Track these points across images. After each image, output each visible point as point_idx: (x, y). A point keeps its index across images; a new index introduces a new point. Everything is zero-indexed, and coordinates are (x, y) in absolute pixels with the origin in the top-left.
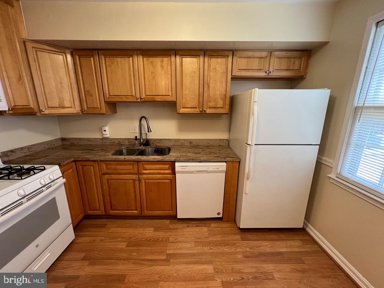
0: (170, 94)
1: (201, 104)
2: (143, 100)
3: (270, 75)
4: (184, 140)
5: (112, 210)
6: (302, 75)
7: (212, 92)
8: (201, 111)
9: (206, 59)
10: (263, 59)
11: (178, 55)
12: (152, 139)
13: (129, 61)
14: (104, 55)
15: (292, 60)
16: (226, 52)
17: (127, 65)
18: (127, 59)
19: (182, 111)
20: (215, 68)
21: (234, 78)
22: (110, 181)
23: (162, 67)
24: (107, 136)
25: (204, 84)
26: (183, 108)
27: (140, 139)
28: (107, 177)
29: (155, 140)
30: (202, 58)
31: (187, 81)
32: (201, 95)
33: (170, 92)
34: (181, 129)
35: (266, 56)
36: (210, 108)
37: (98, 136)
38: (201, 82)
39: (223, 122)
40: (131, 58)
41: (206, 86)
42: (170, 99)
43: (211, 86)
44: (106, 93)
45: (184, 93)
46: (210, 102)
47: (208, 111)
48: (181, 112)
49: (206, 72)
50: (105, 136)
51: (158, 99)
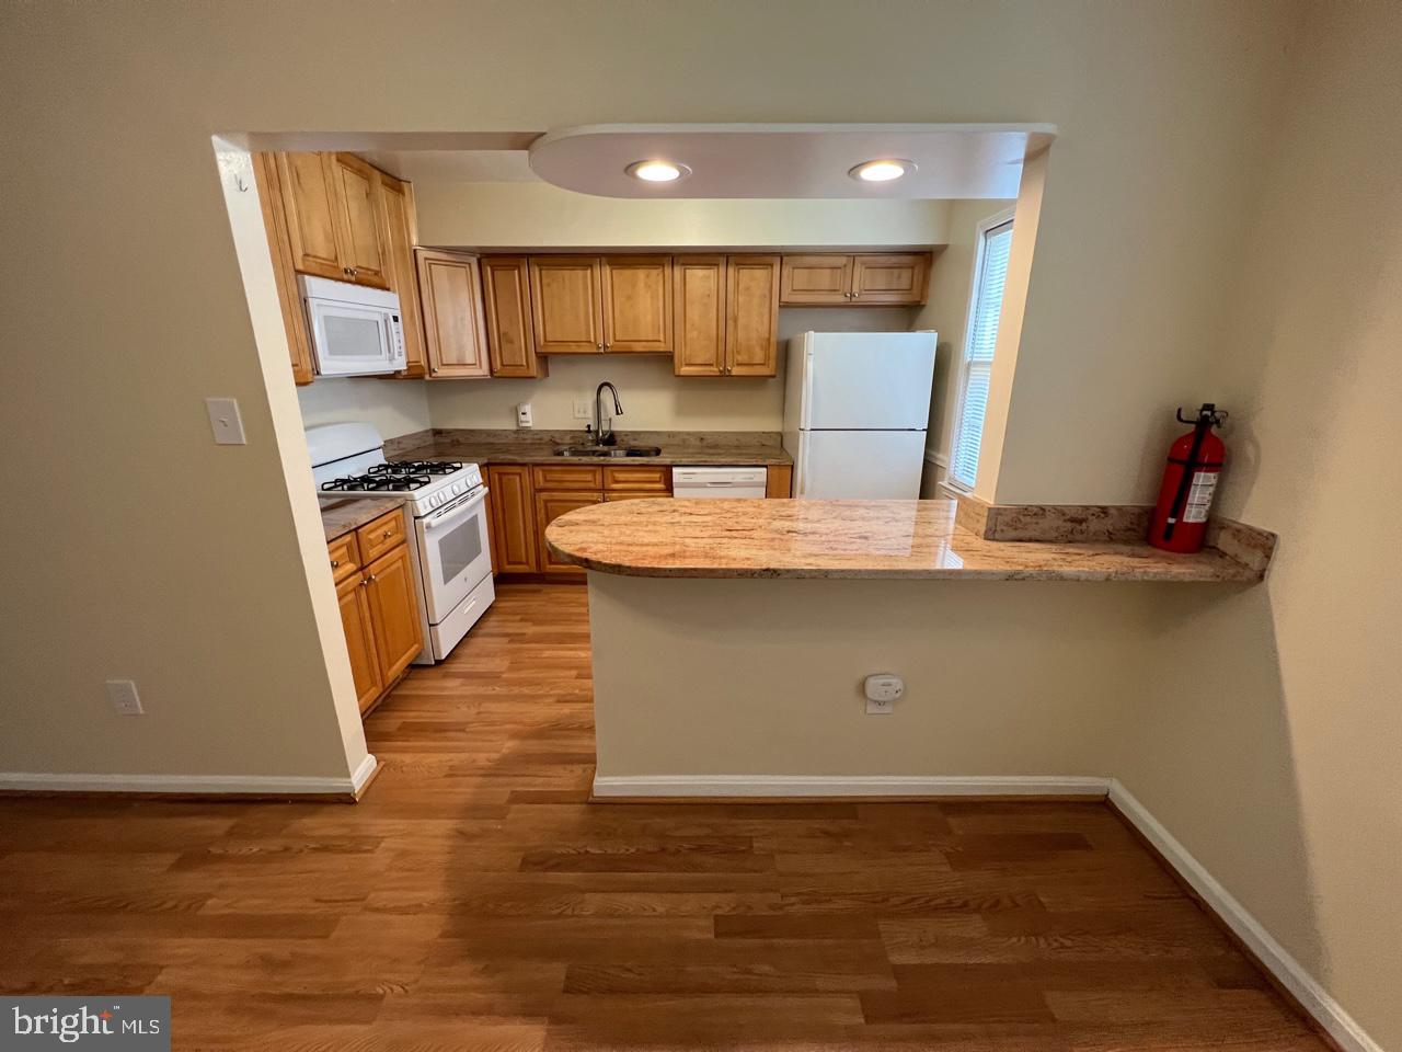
0: (662, 339)
1: (721, 359)
2: (609, 350)
3: (853, 299)
4: (689, 434)
5: (551, 563)
6: (917, 299)
7: (741, 334)
8: (720, 371)
9: (731, 271)
10: (839, 271)
11: (678, 264)
12: (621, 432)
13: (585, 277)
14: (538, 265)
15: (896, 271)
16: (768, 259)
17: (580, 281)
18: (580, 273)
19: (685, 370)
20: (748, 289)
21: (784, 306)
22: (549, 505)
23: (648, 286)
24: (528, 425)
25: (727, 318)
26: (687, 365)
27: (597, 432)
28: (544, 496)
29: (627, 434)
30: (722, 269)
31: (694, 313)
32: (721, 341)
33: (662, 335)
34: (680, 411)
35: (845, 266)
36: (738, 365)
37: (510, 425)
38: (722, 314)
39: (770, 394)
40: (589, 272)
41: (730, 322)
42: (661, 347)
43: (741, 321)
44: (539, 336)
45: (689, 336)
46: (738, 353)
47: (736, 371)
48: (682, 374)
49: (730, 297)
50: (524, 425)
51: (639, 347)
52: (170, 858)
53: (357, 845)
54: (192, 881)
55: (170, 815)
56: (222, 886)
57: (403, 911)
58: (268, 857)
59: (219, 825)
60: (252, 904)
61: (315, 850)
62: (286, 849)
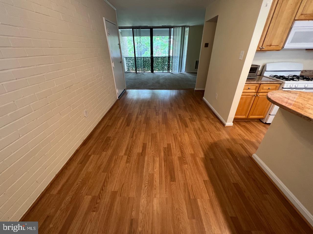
52: (206, 116)
53: (218, 130)
54: (205, 119)
55: (211, 113)
56: (205, 121)
57: (211, 137)
58: (211, 123)
59: (212, 117)
60: (205, 125)
61: (215, 126)
62: (213, 124)
